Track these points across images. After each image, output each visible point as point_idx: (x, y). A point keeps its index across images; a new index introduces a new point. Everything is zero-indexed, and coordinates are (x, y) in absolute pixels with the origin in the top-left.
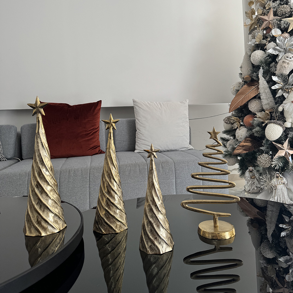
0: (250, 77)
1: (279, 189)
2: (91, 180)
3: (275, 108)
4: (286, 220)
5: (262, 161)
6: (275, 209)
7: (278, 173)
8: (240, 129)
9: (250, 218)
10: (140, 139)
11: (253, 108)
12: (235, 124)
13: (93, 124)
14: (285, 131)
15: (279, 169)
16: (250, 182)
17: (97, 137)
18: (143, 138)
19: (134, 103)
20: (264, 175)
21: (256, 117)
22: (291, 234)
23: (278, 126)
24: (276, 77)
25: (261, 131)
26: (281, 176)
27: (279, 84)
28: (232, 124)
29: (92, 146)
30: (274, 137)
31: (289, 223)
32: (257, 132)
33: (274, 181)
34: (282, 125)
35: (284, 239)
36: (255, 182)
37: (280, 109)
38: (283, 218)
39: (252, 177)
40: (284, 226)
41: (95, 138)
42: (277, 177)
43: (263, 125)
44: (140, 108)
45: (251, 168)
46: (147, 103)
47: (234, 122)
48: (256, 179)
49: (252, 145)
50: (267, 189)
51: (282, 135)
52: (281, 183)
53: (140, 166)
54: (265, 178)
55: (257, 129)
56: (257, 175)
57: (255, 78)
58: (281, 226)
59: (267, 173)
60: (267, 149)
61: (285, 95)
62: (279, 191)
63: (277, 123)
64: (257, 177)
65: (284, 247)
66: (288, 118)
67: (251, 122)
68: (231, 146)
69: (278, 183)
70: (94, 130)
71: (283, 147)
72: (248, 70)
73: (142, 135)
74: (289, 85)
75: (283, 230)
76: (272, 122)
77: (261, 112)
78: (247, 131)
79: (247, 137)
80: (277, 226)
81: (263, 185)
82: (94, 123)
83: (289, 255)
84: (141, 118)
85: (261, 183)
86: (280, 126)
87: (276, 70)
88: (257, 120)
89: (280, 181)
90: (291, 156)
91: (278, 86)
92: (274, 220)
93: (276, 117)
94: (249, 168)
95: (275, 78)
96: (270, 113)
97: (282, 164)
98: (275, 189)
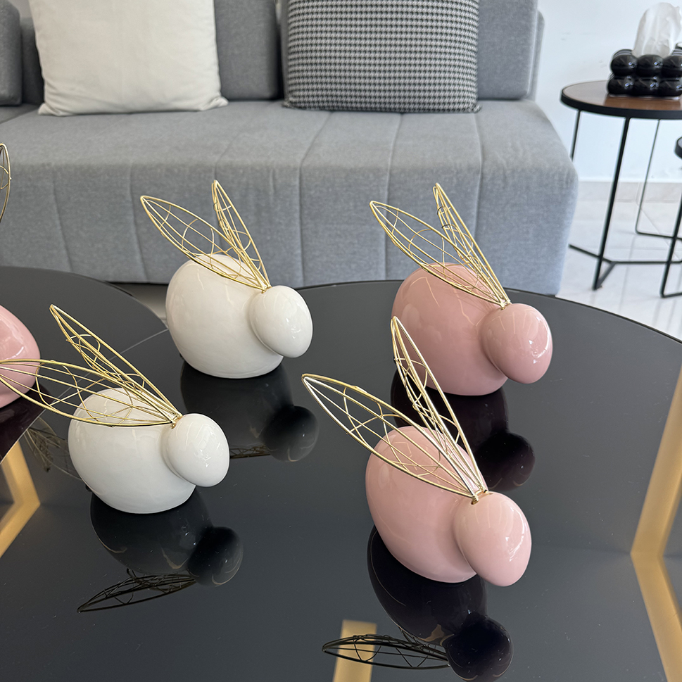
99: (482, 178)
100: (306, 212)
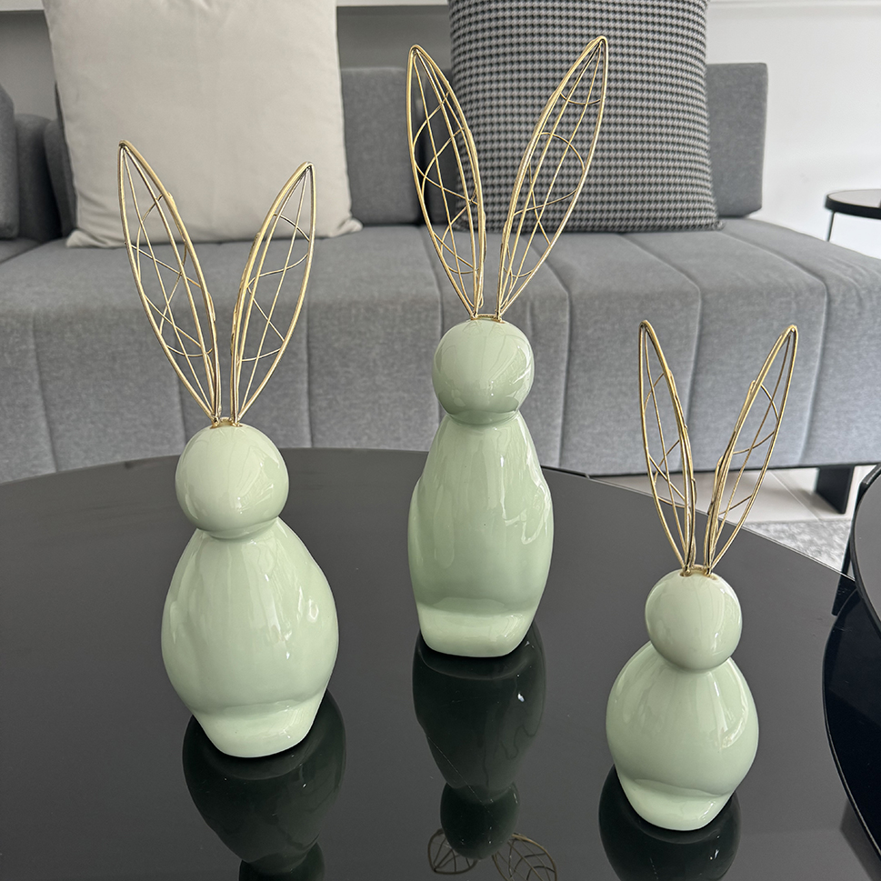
2: (316, 362)
53: (537, 311)
99: (830, 302)
100: (578, 361)
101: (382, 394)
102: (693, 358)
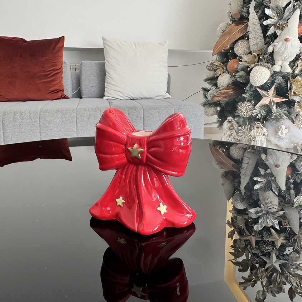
0: (240, 13)
1: (258, 141)
3: (264, 49)
4: (262, 173)
5: (242, 110)
6: (251, 162)
7: (259, 123)
8: (223, 75)
9: (225, 170)
10: (109, 84)
11: (239, 50)
12: (218, 71)
13: (54, 64)
14: (272, 76)
15: (260, 119)
16: (228, 133)
17: (59, 79)
18: (113, 83)
19: (104, 42)
20: (244, 125)
21: (241, 61)
22: (264, 187)
23: (266, 68)
24: (270, 10)
25: (245, 75)
26: (262, 126)
27: (272, 18)
28: (215, 71)
29: (52, 89)
30: (259, 81)
31: (264, 176)
32: (241, 76)
33: (254, 132)
34: (270, 68)
35: (257, 191)
36: (233, 133)
37: (270, 49)
38: (259, 171)
39: (231, 128)
40: (259, 179)
41: (57, 80)
42: (258, 127)
43: (249, 69)
44: (111, 47)
45: (230, 118)
46: (119, 41)
47: (218, 69)
48: (234, 130)
49: (234, 92)
50: (245, 141)
51: (268, 80)
52: (260, 134)
54: (244, 128)
55: (242, 73)
56: (236, 126)
57: (244, 14)
58: (255, 179)
59: (247, 123)
60: (249, 96)
61: (278, 32)
62: (258, 142)
63: (265, 65)
64: (235, 128)
65: (255, 200)
66: (277, 60)
67: (235, 66)
68: (212, 95)
69: (258, 134)
70: (55, 71)
71: (268, 94)
72: (238, 5)
73: (112, 79)
74: (284, 20)
75: (257, 182)
76: (258, 65)
77: (247, 54)
78: (230, 78)
79: (229, 84)
80: (251, 178)
81: (242, 136)
82: (54, 62)
83: (260, 207)
84: (111, 59)
85: (239, 134)
86: (268, 69)
87: (270, 3)
88: (242, 64)
89: (260, 132)
90: (275, 105)
91: (270, 21)
92: (250, 172)
93: (264, 59)
94: (228, 118)
95: (268, 12)
96: (258, 55)
97: (264, 112)
98: (254, 140)
101: (61, 132)
102: (143, 123)
